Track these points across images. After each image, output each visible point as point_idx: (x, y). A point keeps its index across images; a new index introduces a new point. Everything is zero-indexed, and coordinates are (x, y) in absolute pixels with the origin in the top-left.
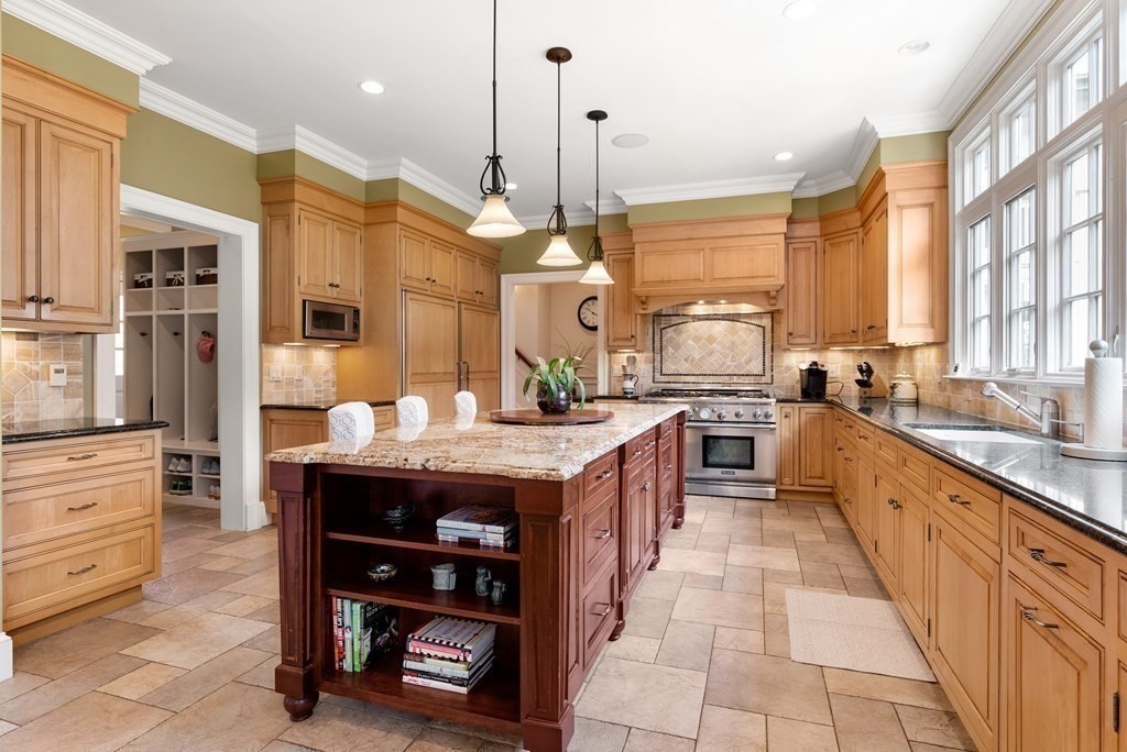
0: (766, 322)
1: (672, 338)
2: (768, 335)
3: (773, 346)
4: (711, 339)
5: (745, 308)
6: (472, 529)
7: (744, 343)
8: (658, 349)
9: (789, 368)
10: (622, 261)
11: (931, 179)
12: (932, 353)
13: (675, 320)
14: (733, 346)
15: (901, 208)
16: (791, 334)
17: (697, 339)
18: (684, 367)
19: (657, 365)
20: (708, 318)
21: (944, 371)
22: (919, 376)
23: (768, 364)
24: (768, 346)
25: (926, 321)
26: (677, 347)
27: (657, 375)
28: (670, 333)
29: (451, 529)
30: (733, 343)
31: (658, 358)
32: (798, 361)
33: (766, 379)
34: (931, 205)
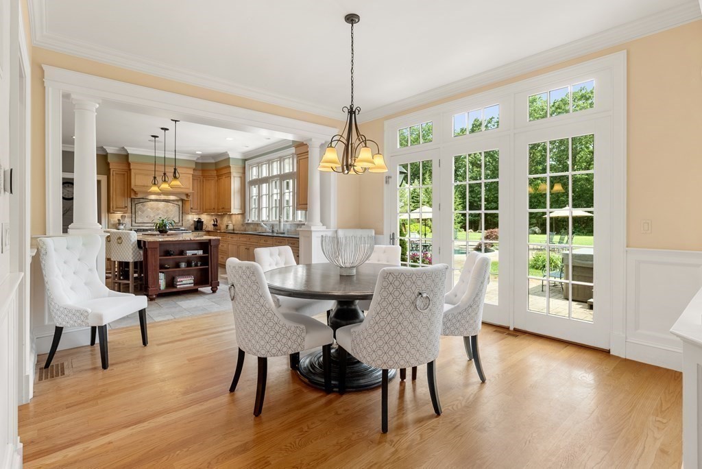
0: (180, 203)
1: (140, 209)
2: (181, 208)
3: (183, 212)
4: (158, 209)
5: (172, 198)
6: (195, 252)
7: (172, 211)
8: (134, 213)
9: (188, 220)
10: (121, 174)
11: (241, 171)
12: (240, 216)
13: (142, 200)
14: (167, 212)
15: (234, 177)
16: (192, 208)
17: (152, 209)
18: (146, 220)
19: (133, 219)
20: (156, 200)
21: (244, 221)
22: (234, 222)
23: (181, 219)
24: (181, 212)
25: (239, 207)
26: (143, 212)
27: (133, 223)
28: (139, 206)
29: (189, 253)
30: (167, 210)
31: (134, 216)
32: (192, 218)
33: (180, 224)
34: (241, 177)
